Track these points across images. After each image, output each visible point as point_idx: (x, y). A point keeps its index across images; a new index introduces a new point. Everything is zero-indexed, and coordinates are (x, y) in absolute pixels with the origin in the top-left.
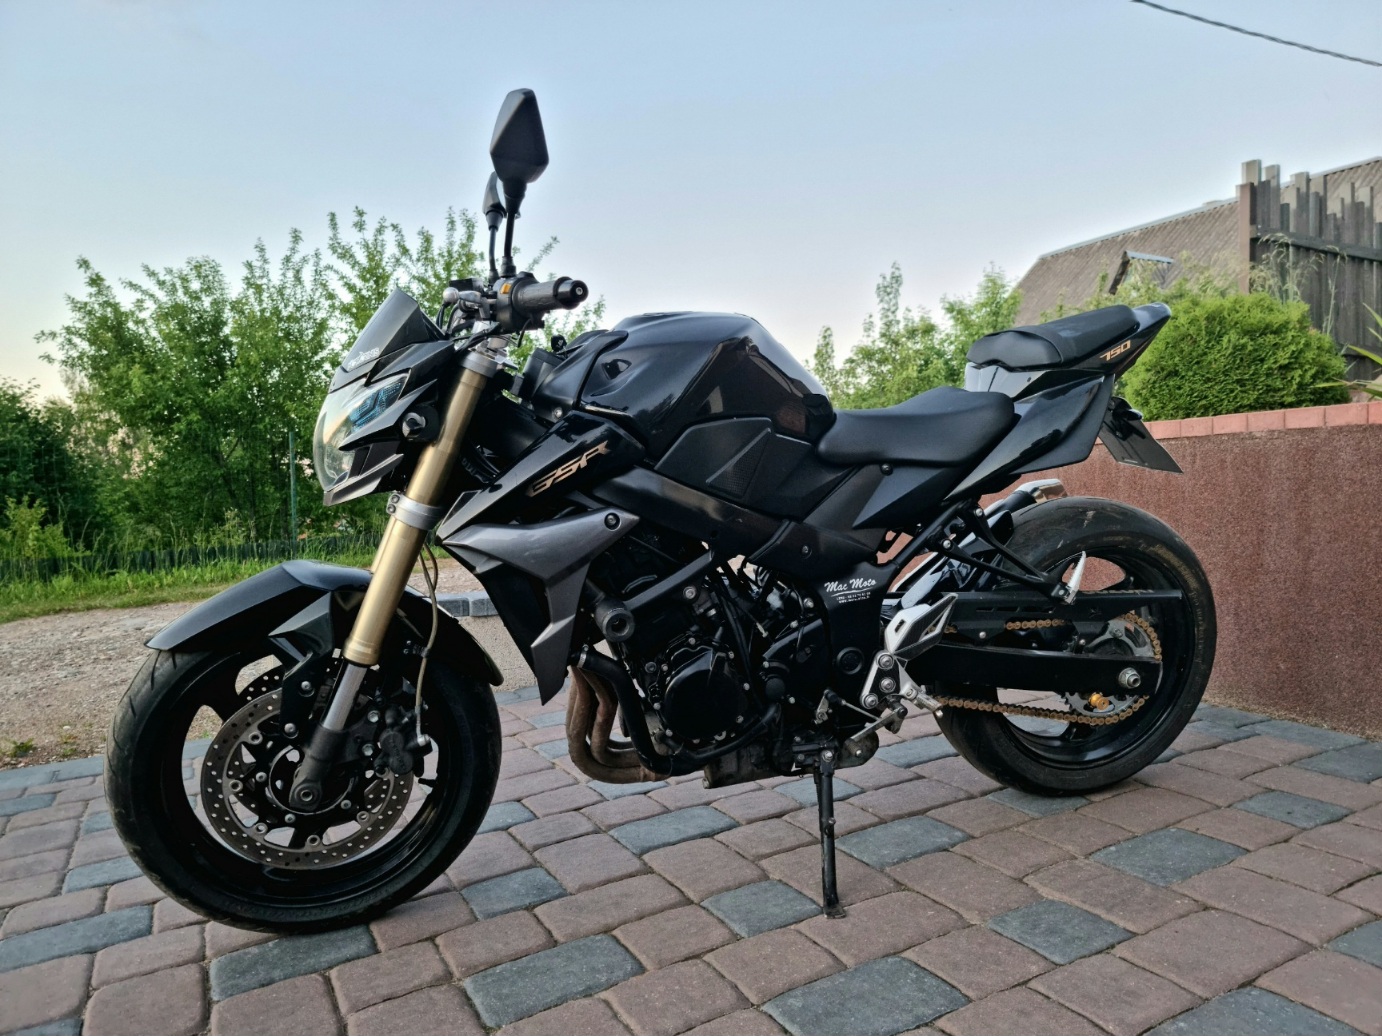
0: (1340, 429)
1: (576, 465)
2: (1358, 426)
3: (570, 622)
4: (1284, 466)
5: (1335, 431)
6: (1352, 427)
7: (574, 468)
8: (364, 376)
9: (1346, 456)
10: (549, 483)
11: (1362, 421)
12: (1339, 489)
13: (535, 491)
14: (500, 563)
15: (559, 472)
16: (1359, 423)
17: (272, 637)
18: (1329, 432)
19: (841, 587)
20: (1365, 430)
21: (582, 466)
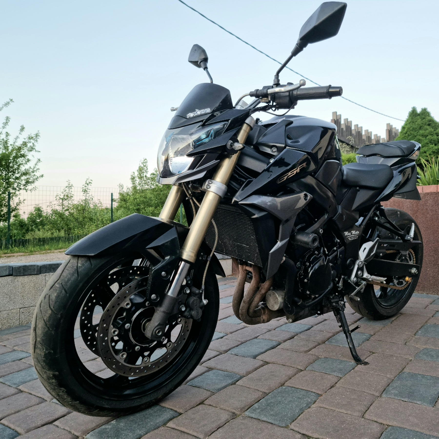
0: (428, 194)
1: (296, 171)
2: (435, 193)
3: (287, 242)
4: (409, 206)
5: (426, 194)
6: (432, 193)
7: (295, 172)
8: (202, 121)
9: (430, 202)
10: (285, 178)
11: (435, 191)
12: (428, 213)
13: (280, 181)
14: (266, 213)
15: (290, 174)
16: (434, 192)
17: (149, 248)
18: (424, 194)
19: (349, 234)
20: (436, 194)
21: (298, 172)
